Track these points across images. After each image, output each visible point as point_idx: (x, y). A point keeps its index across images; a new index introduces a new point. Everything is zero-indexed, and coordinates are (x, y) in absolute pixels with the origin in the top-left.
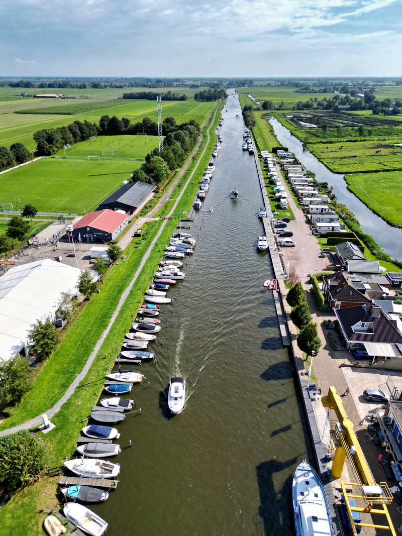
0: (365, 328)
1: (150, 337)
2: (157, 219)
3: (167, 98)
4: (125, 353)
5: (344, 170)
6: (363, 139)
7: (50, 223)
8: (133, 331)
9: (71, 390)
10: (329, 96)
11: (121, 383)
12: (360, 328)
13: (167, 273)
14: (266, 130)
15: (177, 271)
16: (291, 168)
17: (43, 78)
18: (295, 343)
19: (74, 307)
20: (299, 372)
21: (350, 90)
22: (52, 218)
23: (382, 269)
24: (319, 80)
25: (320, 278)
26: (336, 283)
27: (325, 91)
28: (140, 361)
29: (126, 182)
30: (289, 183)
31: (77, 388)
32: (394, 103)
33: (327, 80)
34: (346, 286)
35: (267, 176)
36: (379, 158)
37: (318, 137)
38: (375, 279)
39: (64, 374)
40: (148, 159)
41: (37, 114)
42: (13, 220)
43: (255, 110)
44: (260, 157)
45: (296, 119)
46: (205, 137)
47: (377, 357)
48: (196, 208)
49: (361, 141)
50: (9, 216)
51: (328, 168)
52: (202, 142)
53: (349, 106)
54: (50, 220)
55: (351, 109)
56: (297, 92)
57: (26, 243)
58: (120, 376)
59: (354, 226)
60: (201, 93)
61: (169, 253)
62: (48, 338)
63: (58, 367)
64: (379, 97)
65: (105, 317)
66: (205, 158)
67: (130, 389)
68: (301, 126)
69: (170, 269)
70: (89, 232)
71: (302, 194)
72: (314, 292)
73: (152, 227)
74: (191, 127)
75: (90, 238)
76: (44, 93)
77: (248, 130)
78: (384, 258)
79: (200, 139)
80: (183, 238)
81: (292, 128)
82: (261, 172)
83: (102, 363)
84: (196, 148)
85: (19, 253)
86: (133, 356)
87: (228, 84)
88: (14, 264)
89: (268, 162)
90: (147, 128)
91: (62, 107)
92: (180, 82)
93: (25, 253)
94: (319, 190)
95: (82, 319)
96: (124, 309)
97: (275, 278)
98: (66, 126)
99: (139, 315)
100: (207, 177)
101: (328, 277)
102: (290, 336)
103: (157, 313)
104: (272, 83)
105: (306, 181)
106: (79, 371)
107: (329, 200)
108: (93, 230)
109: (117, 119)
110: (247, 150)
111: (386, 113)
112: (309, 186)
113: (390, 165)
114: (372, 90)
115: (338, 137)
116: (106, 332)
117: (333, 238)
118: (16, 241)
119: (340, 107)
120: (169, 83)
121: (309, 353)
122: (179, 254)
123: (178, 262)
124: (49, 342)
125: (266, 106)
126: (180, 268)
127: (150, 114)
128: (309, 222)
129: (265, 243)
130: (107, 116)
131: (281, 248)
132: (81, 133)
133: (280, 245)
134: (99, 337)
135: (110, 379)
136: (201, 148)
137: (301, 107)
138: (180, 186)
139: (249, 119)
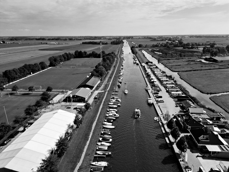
0: (205, 138)
1: (108, 144)
2: (103, 91)
4: (98, 152)
5: (177, 70)
6: (182, 58)
8: (100, 141)
10: (165, 42)
11: (98, 167)
12: (202, 138)
13: (111, 114)
14: (142, 55)
15: (115, 113)
16: (155, 70)
17: (49, 37)
18: (175, 146)
20: (179, 160)
21: (172, 40)
22: (59, 92)
23: (204, 112)
24: (159, 36)
25: (178, 115)
26: (187, 118)
27: (162, 40)
28: (105, 156)
29: (88, 77)
30: (156, 76)
31: (79, 169)
32: (191, 44)
33: (162, 36)
34: (192, 119)
35: (146, 73)
36: (190, 65)
37: (163, 57)
38: (203, 116)
39: (71, 163)
40: (96, 67)
41: (48, 50)
42: (44, 93)
43: (136, 48)
44: (141, 65)
45: (153, 51)
46: (117, 58)
47: (213, 152)
48: (119, 87)
49: (181, 59)
50: (42, 91)
52: (116, 60)
54: (58, 93)
55: (174, 47)
56: (151, 41)
57: (49, 103)
58: (97, 163)
59: (187, 93)
60: (113, 42)
61: (111, 106)
62: (64, 145)
63: (68, 160)
64: (185, 42)
65: (87, 135)
66: (119, 66)
67: (103, 170)
68: (155, 54)
69: (112, 113)
70: (76, 98)
71: (162, 80)
72: (178, 121)
73: (101, 95)
74: (112, 55)
75: (76, 100)
76: (50, 42)
77: (134, 55)
78: (203, 107)
80: (115, 99)
81: (152, 54)
82: (143, 72)
83: (88, 157)
84: (115, 63)
85: (45, 107)
86: (102, 154)
87: (123, 38)
88: (45, 112)
89: (146, 68)
90: (94, 55)
91: (58, 47)
92: (104, 38)
93: (48, 107)
94: (169, 79)
95: (76, 136)
96: (94, 132)
97: (158, 116)
98: (61, 55)
99: (102, 134)
100: (121, 74)
101: (182, 116)
102: (171, 143)
103: (110, 133)
104: (141, 37)
105: (163, 75)
106: (78, 161)
107: (174, 83)
108: (77, 96)
109: (82, 52)
110: (136, 63)
111: (189, 48)
112: (164, 77)
113: (195, 68)
114: (181, 40)
115: (172, 57)
116: (88, 142)
118: (44, 102)
119: (170, 46)
120: (100, 38)
121: (183, 151)
122: (115, 106)
123: (115, 109)
124: (65, 147)
125: (140, 46)
127: (95, 49)
128: (167, 92)
129: (151, 101)
130: (78, 51)
131: (158, 103)
132: (67, 57)
133: (158, 102)
134: (85, 145)
135: (93, 165)
136: (117, 63)
137: (154, 46)
138: (110, 78)
139: (134, 51)
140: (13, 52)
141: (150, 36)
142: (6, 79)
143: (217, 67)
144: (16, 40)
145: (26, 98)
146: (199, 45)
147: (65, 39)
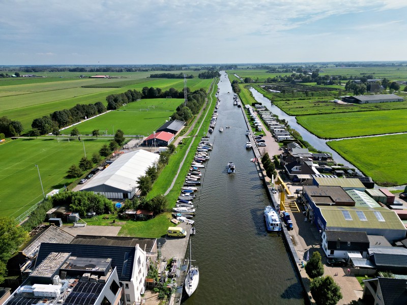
2: (189, 137)
3: (180, 77)
4: (187, 182)
6: (309, 98)
7: (131, 140)
8: (188, 175)
10: (289, 75)
14: (247, 95)
15: (205, 155)
16: (263, 113)
22: (131, 137)
24: (283, 65)
25: (279, 157)
27: (286, 71)
29: (167, 121)
30: (263, 120)
31: (170, 191)
32: (331, 78)
33: (288, 65)
35: (249, 117)
36: (317, 108)
37: (280, 97)
40: (178, 109)
43: (240, 83)
44: (245, 108)
45: (267, 88)
46: (209, 98)
48: (210, 131)
49: (307, 99)
51: (286, 113)
52: (208, 102)
53: (302, 80)
55: (303, 82)
56: (267, 72)
60: (202, 74)
61: (200, 149)
64: (321, 75)
65: (174, 172)
66: (211, 109)
67: (193, 192)
68: (270, 92)
69: (202, 155)
73: (187, 140)
74: (202, 92)
75: (156, 144)
76: (96, 75)
77: (236, 94)
79: (206, 99)
80: (206, 144)
81: (264, 93)
82: (245, 116)
84: (205, 105)
87: (220, 68)
88: (123, 153)
89: (250, 111)
90: (172, 94)
92: (187, 67)
96: (182, 169)
97: (256, 157)
100: (213, 118)
102: (264, 176)
104: (250, 67)
105: (272, 119)
108: (158, 140)
109: (153, 89)
110: (237, 105)
111: (326, 84)
114: (318, 71)
115: (293, 98)
119: (295, 81)
120: (179, 68)
123: (205, 152)
125: (247, 81)
128: (273, 136)
130: (147, 88)
131: (259, 147)
132: (132, 97)
138: (199, 123)
139: (236, 88)
141: (268, 64)
143: (356, 110)
146: (345, 79)
147: (120, 69)
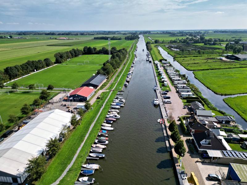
0: (207, 143)
1: (103, 147)
2: (108, 91)
3: (113, 39)
4: (91, 154)
5: (193, 69)
6: (200, 56)
7: (59, 93)
8: (95, 143)
9: (65, 173)
10: (184, 38)
11: (89, 169)
12: (204, 143)
13: (112, 115)
14: (156, 52)
15: (116, 114)
16: (168, 68)
17: (59, 31)
18: (173, 150)
19: (68, 132)
20: (176, 165)
21: (193, 35)
22: (60, 90)
23: (213, 114)
24: (179, 31)
25: (184, 118)
26: (192, 121)
27: (182, 36)
28: (99, 158)
29: (94, 75)
30: (168, 75)
31: (68, 171)
32: (213, 40)
33: (183, 31)
34: (196, 122)
35: (157, 72)
36: (208, 64)
37: (180, 55)
38: (210, 119)
39: (62, 165)
40: (104, 64)
41: (57, 46)
42: (43, 92)
43: (152, 43)
44: (154, 63)
45: (170, 47)
46: (129, 55)
47: (214, 157)
48: (126, 86)
49: (199, 56)
50: (41, 90)
51: (185, 68)
52: (128, 57)
53: (193, 42)
54: (59, 92)
56: (170, 36)
57: (48, 102)
58: (88, 166)
59: (199, 94)
60: (127, 37)
61: (113, 106)
62: (55, 147)
63: (59, 161)
64: (207, 38)
65: (83, 136)
66: (130, 64)
67: (93, 172)
68: (172, 50)
69: (113, 114)
70: (77, 97)
71: (174, 80)
72: (182, 124)
73: (105, 94)
74: (123, 51)
75: (77, 99)
76: (60, 37)
77: (149, 52)
78: (213, 109)
79: (127, 56)
80: (119, 99)
81: (168, 51)
82: (155, 70)
83: (80, 159)
84: (126, 60)
85: (44, 106)
86: (95, 156)
87: (140, 33)
88: (42, 111)
89: (158, 66)
90: (104, 52)
91: (67, 43)
92: (119, 33)
93: (47, 106)
94: (182, 78)
95: (71, 137)
96: (91, 133)
97: (163, 118)
98: (69, 51)
99: (99, 136)
100: (130, 72)
101: (188, 118)
102: (171, 147)
103: (107, 135)
104: (159, 32)
105: (175, 74)
106: (69, 163)
107: (187, 82)
108: (79, 96)
109: (91, 48)
110: (148, 60)
111: (210, 44)
112: (177, 76)
113: (213, 67)
114: (203, 35)
115: (189, 55)
116: (83, 144)
117: (189, 100)
118: (43, 101)
119: (189, 42)
120: (114, 33)
121: (180, 155)
122: (118, 107)
123: (117, 110)
124: (56, 148)
125: (156, 42)
126: (118, 113)
127: (105, 45)
128: (177, 92)
129: (157, 102)
130: (87, 47)
131: (165, 104)
132: (75, 54)
134: (79, 146)
135: (84, 167)
136: (128, 60)
137: (172, 42)
138: (118, 76)
139: (149, 47)
140: (19, 48)
141: (170, 31)
142: (7, 76)
143: (238, 66)
144: (24, 35)
145: (26, 96)
146: (223, 41)
147: (76, 34)
